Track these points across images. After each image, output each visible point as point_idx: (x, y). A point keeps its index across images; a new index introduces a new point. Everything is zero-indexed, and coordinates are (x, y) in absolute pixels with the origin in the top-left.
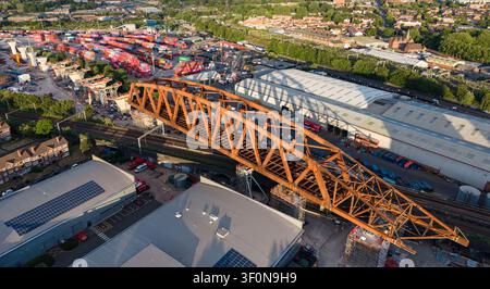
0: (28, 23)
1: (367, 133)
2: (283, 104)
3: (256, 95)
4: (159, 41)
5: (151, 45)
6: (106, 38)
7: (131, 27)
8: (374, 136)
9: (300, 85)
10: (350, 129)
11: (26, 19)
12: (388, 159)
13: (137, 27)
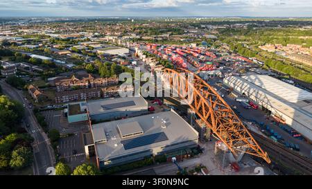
0: (148, 40)
1: (281, 114)
2: (243, 91)
3: (232, 85)
4: (202, 53)
5: (197, 55)
6: (178, 50)
7: (194, 45)
8: (284, 117)
9: (262, 84)
10: (273, 110)
11: (149, 38)
12: (286, 130)
13: (197, 45)
